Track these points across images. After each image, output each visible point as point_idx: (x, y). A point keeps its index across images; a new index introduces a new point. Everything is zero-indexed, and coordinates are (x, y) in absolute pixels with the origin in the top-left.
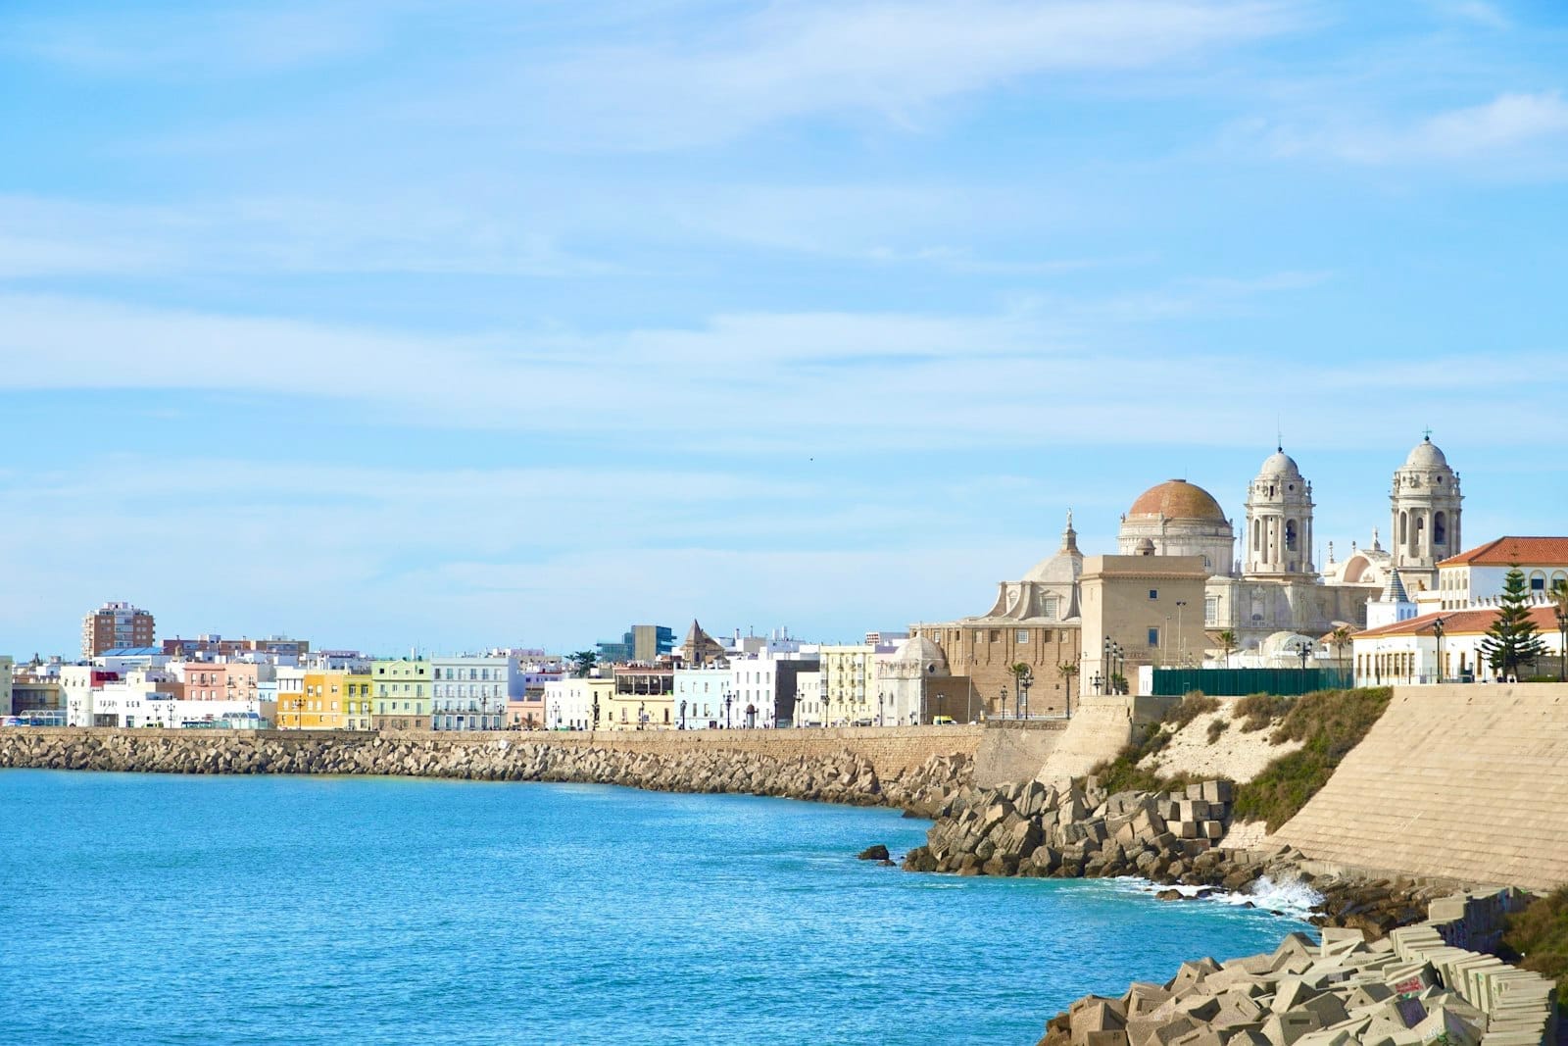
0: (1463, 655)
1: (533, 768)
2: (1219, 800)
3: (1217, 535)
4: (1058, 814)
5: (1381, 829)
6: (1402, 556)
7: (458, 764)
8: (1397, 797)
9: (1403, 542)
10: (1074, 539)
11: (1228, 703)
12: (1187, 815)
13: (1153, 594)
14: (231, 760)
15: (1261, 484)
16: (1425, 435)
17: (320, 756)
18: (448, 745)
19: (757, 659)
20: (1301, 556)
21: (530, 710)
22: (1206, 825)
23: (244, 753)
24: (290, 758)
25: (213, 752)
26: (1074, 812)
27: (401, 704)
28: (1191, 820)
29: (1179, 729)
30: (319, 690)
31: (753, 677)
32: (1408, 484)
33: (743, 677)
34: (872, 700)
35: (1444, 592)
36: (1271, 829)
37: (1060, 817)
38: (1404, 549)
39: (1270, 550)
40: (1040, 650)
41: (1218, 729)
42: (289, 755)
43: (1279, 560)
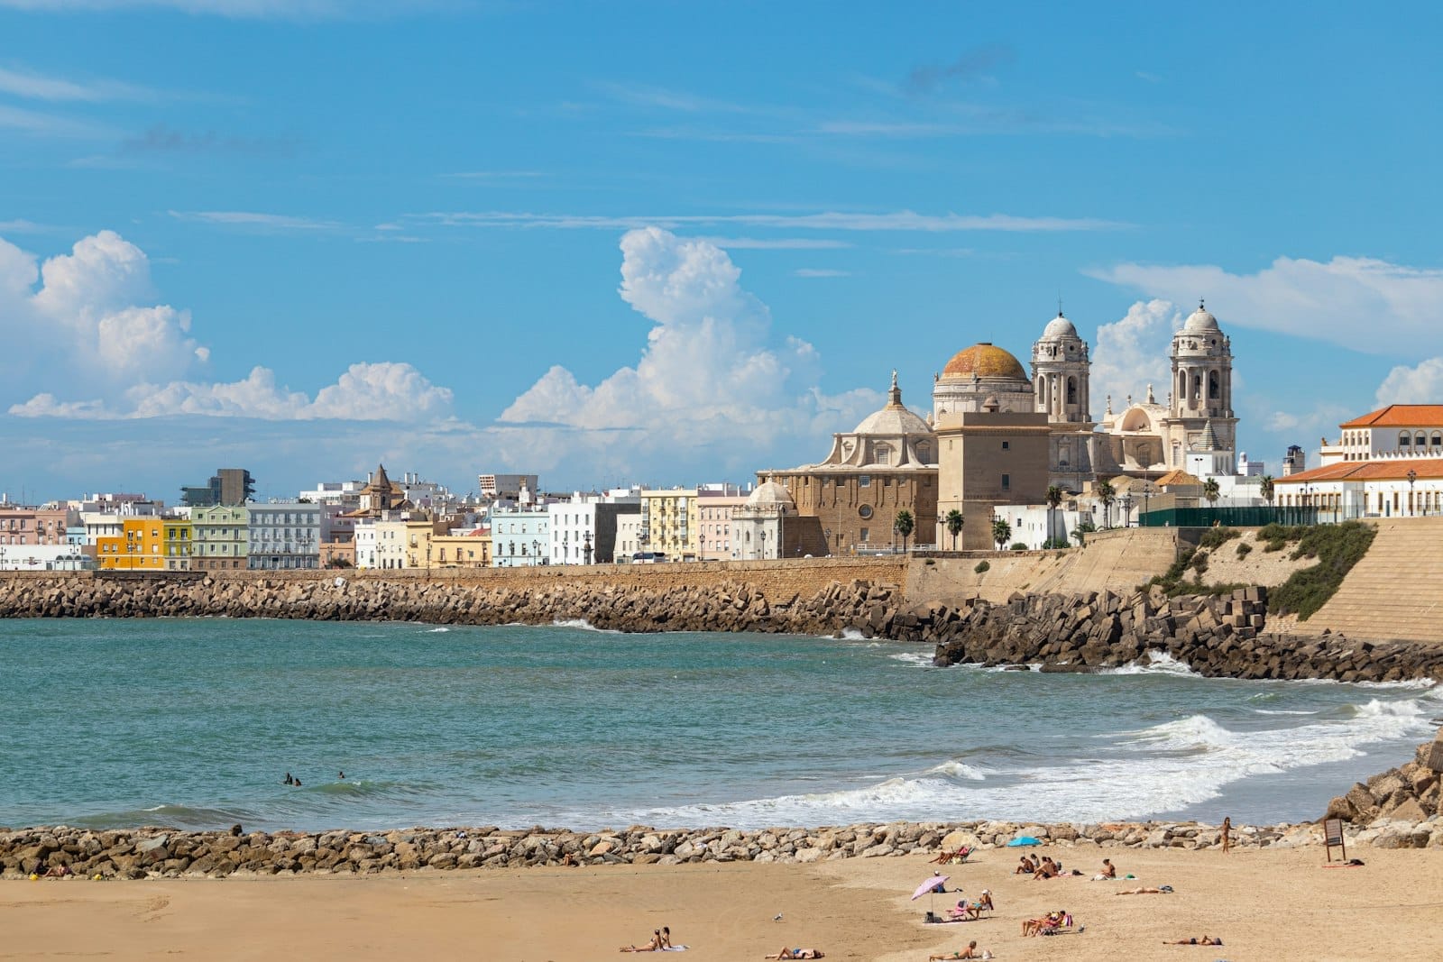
0: (1381, 496)
1: (376, 602)
2: (1259, 600)
3: (1021, 391)
4: (1132, 612)
5: (1404, 615)
6: (1182, 409)
7: (298, 600)
8: (1410, 593)
9: (1183, 396)
10: (899, 396)
11: (1249, 535)
12: (1238, 611)
13: (1005, 445)
14: (74, 598)
15: (1045, 345)
16: (1200, 303)
17: (156, 593)
18: (281, 583)
19: (569, 502)
20: (1080, 409)
21: (341, 551)
22: (1252, 618)
23: (85, 592)
24: (129, 596)
25: (56, 592)
26: (1146, 611)
27: (219, 546)
28: (1241, 614)
29: (1212, 551)
30: (140, 534)
31: (572, 519)
32: (1187, 347)
33: (561, 519)
34: (694, 539)
35: (1346, 447)
36: (1303, 618)
37: (1135, 614)
38: (1184, 403)
39: (1054, 402)
40: (880, 493)
41: (1244, 550)
42: (127, 593)
43: (1062, 412)
